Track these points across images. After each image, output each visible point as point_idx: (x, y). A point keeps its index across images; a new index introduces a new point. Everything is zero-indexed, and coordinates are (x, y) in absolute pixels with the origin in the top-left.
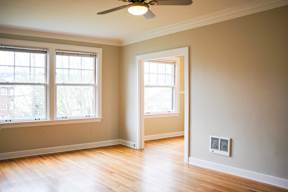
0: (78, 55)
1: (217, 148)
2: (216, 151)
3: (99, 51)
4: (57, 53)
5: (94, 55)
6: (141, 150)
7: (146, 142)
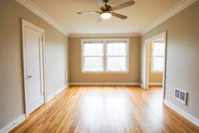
1: (178, 97)
2: (177, 99)
3: (128, 40)
5: (125, 42)
6: (146, 90)
7: (150, 86)
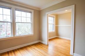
0: (25, 12)
4: (16, 10)
5: (31, 12)
